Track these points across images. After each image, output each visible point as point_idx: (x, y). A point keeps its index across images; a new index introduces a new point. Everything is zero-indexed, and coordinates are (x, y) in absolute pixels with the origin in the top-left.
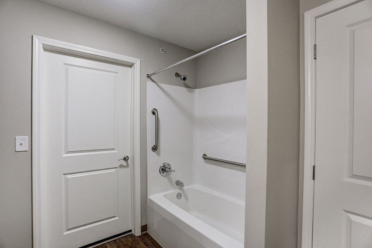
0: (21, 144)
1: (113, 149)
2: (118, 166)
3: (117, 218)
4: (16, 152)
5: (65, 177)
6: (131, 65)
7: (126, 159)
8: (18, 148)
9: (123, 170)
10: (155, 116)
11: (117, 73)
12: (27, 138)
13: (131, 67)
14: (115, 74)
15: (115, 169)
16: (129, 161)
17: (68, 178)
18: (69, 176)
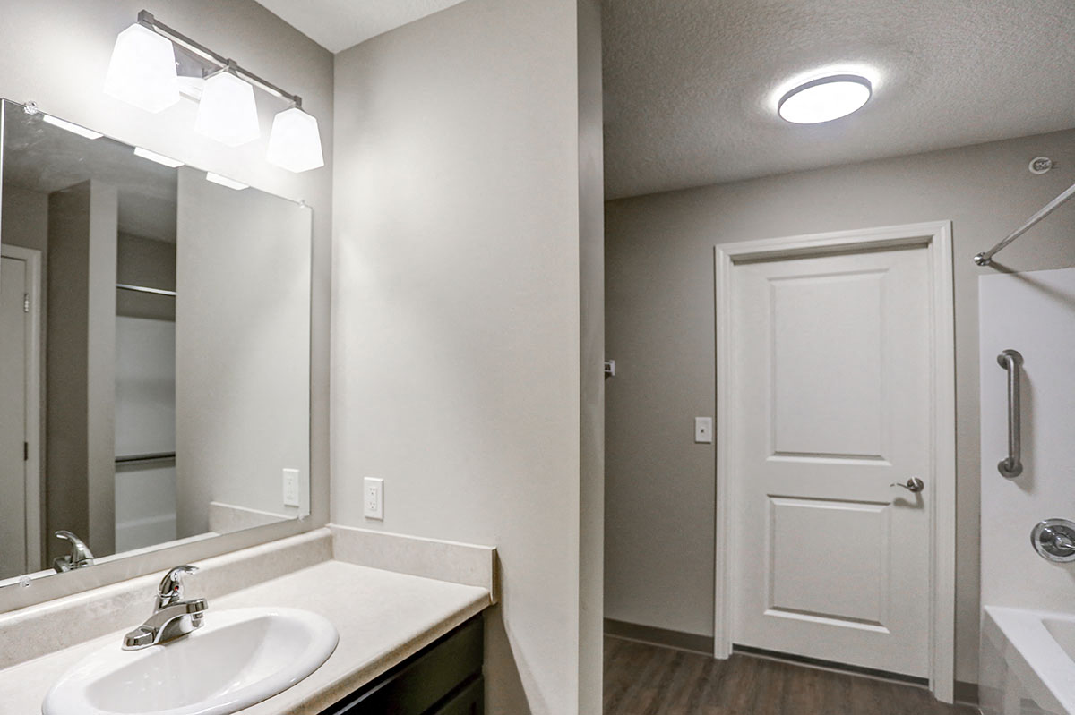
0: (702, 431)
1: (878, 457)
2: (891, 499)
3: (883, 630)
4: (697, 443)
5: (771, 502)
6: (925, 243)
7: (916, 487)
8: (700, 438)
9: (904, 512)
10: (1006, 372)
11: (886, 270)
12: (710, 420)
13: (927, 247)
14: (882, 274)
15: (884, 507)
16: (925, 493)
17: (775, 506)
18: (777, 502)
